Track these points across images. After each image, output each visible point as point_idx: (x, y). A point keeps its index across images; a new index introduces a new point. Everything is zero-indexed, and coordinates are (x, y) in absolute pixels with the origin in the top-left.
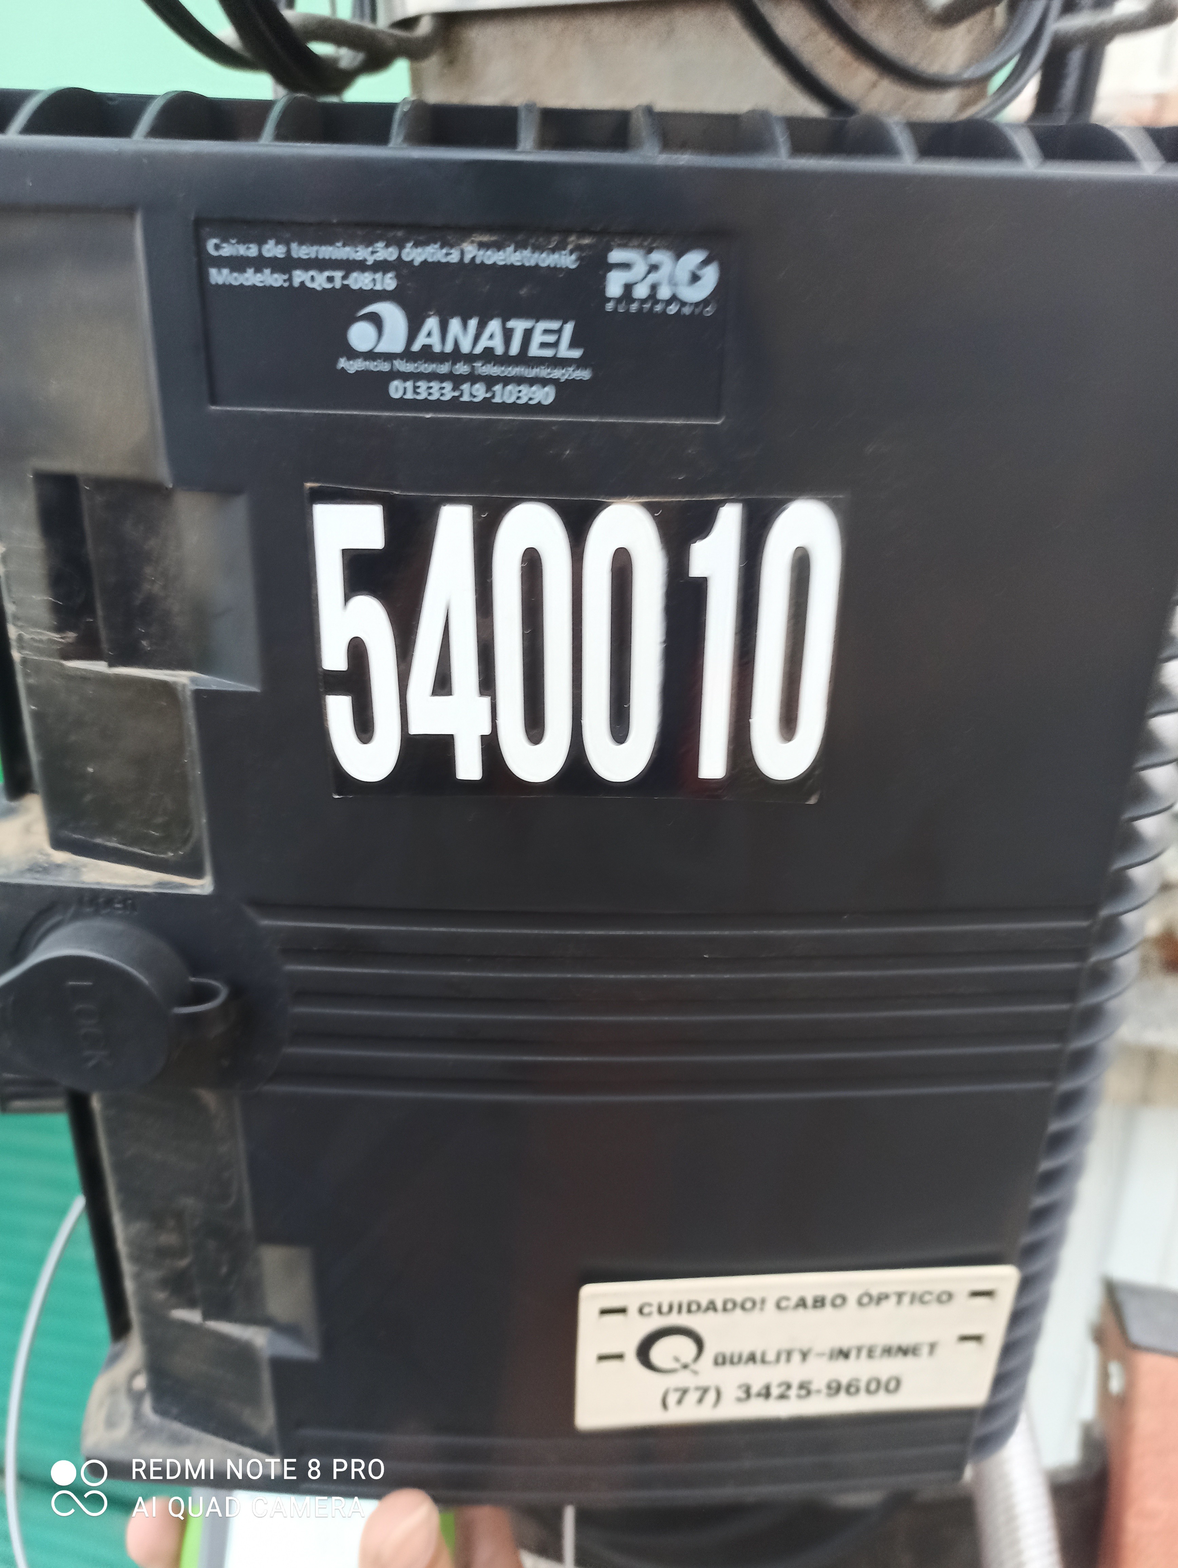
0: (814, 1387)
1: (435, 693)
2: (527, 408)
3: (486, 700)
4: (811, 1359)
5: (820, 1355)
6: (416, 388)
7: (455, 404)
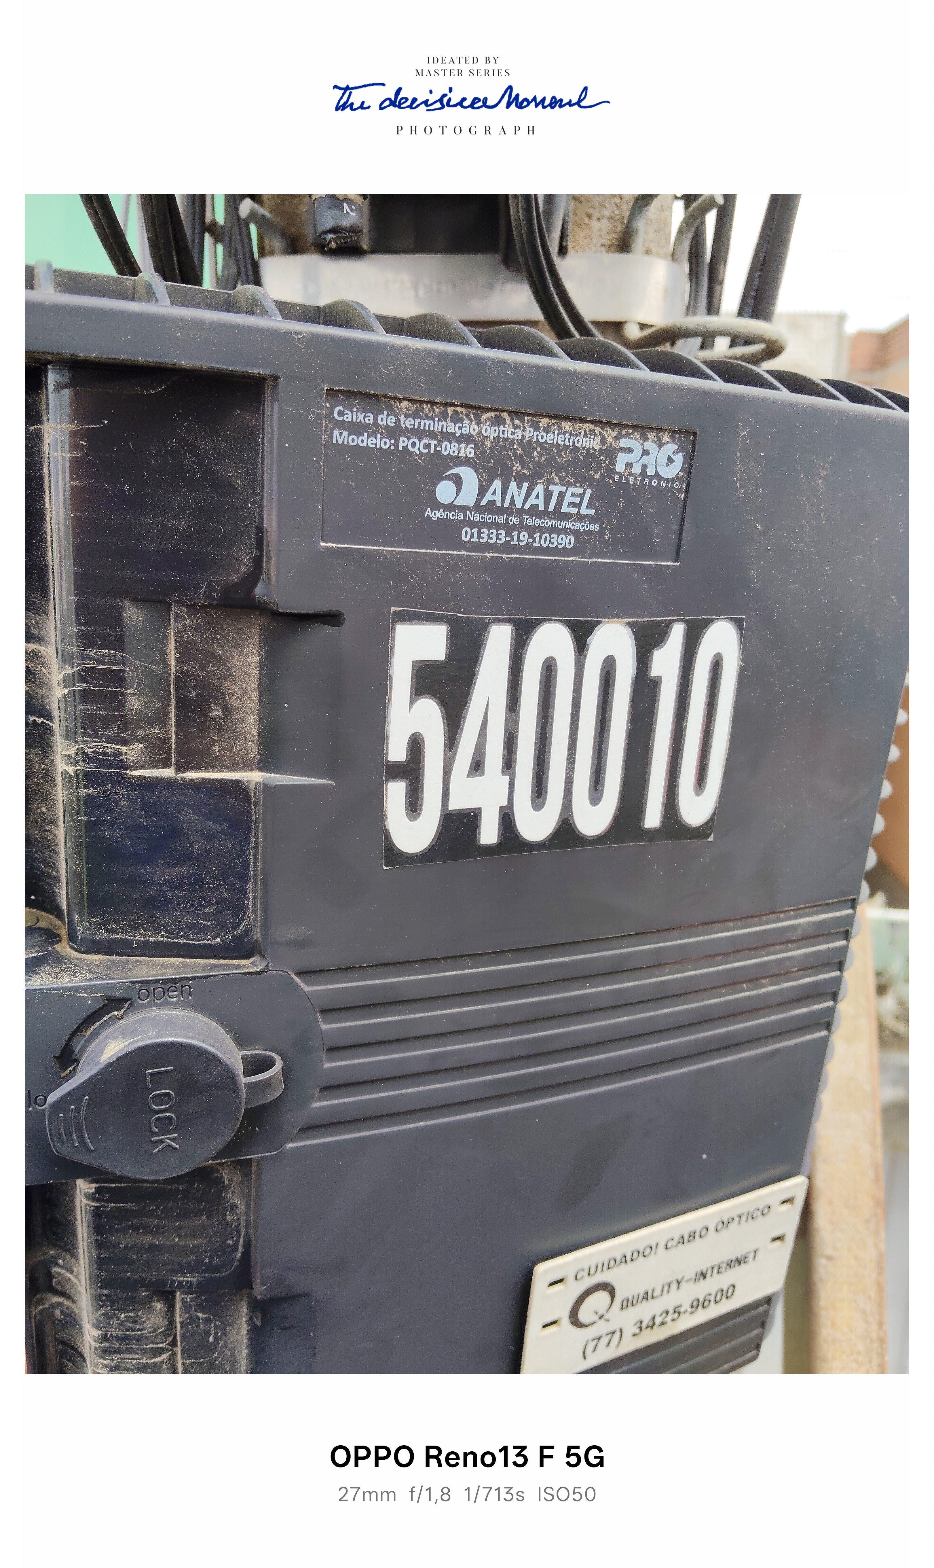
0: (682, 1310)
1: (470, 775)
2: (556, 551)
3: (507, 778)
4: (683, 1285)
5: (688, 1281)
6: (479, 533)
7: (507, 547)
